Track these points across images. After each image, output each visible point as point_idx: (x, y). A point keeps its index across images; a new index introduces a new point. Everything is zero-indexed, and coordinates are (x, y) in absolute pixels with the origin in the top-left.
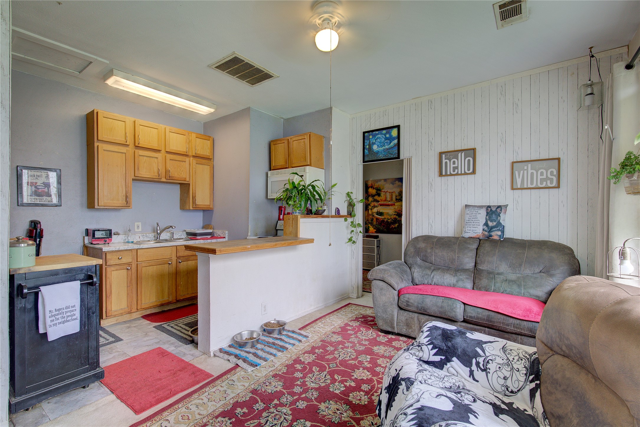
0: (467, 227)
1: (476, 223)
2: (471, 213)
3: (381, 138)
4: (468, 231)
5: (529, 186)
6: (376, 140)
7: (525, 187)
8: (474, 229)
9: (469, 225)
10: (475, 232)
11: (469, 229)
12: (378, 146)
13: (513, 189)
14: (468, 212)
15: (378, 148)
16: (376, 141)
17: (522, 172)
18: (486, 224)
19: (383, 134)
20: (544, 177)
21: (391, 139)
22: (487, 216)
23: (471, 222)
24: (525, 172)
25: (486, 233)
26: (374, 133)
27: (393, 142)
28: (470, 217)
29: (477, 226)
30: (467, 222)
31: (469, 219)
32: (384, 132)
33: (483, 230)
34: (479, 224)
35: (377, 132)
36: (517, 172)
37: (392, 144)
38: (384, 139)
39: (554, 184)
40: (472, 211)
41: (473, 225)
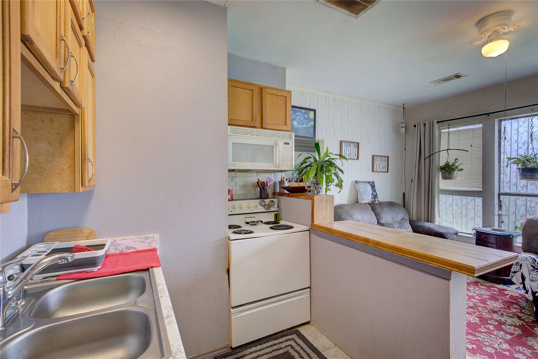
0: (364, 196)
1: (368, 193)
2: (363, 187)
3: (300, 116)
4: (365, 199)
5: (379, 171)
6: (296, 116)
7: (377, 171)
8: (368, 197)
9: (364, 195)
10: (368, 199)
11: (365, 197)
12: (298, 123)
13: (373, 171)
14: (361, 186)
15: (298, 125)
16: (296, 118)
17: (376, 161)
18: (373, 194)
19: (302, 113)
20: (383, 166)
21: (308, 119)
22: (372, 188)
23: (365, 192)
24: (377, 162)
25: (373, 200)
26: (295, 109)
27: (310, 123)
28: (363, 189)
29: (369, 195)
30: (363, 193)
31: (363, 191)
32: (303, 111)
33: (372, 197)
34: (369, 194)
35: (297, 109)
36: (375, 161)
37: (309, 124)
38: (303, 118)
39: (386, 171)
40: (363, 185)
41: (367, 195)
